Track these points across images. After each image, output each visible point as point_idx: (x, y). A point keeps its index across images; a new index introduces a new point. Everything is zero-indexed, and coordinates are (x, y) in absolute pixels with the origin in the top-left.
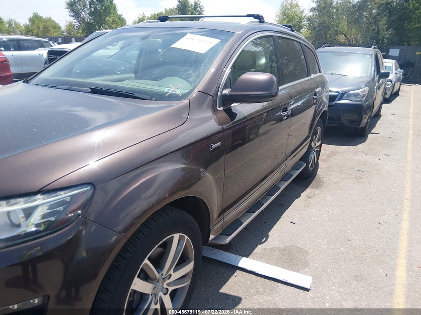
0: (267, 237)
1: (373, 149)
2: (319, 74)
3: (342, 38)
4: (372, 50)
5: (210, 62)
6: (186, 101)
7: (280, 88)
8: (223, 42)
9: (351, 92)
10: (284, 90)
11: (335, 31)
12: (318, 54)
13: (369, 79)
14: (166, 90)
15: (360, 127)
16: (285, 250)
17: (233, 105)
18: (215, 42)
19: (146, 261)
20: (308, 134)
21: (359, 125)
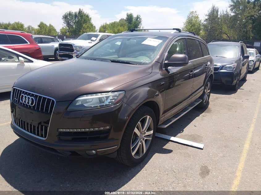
0: (183, 131)
1: (240, 97)
2: (209, 56)
3: (225, 36)
4: (239, 44)
5: (159, 50)
6: (151, 65)
7: (189, 61)
8: (164, 41)
9: (227, 66)
10: (191, 62)
11: (221, 32)
12: (208, 46)
13: (237, 59)
14: (142, 61)
15: (232, 85)
16: (191, 136)
17: (169, 67)
18: (160, 41)
19: (139, 122)
20: (202, 84)
21: (232, 83)
